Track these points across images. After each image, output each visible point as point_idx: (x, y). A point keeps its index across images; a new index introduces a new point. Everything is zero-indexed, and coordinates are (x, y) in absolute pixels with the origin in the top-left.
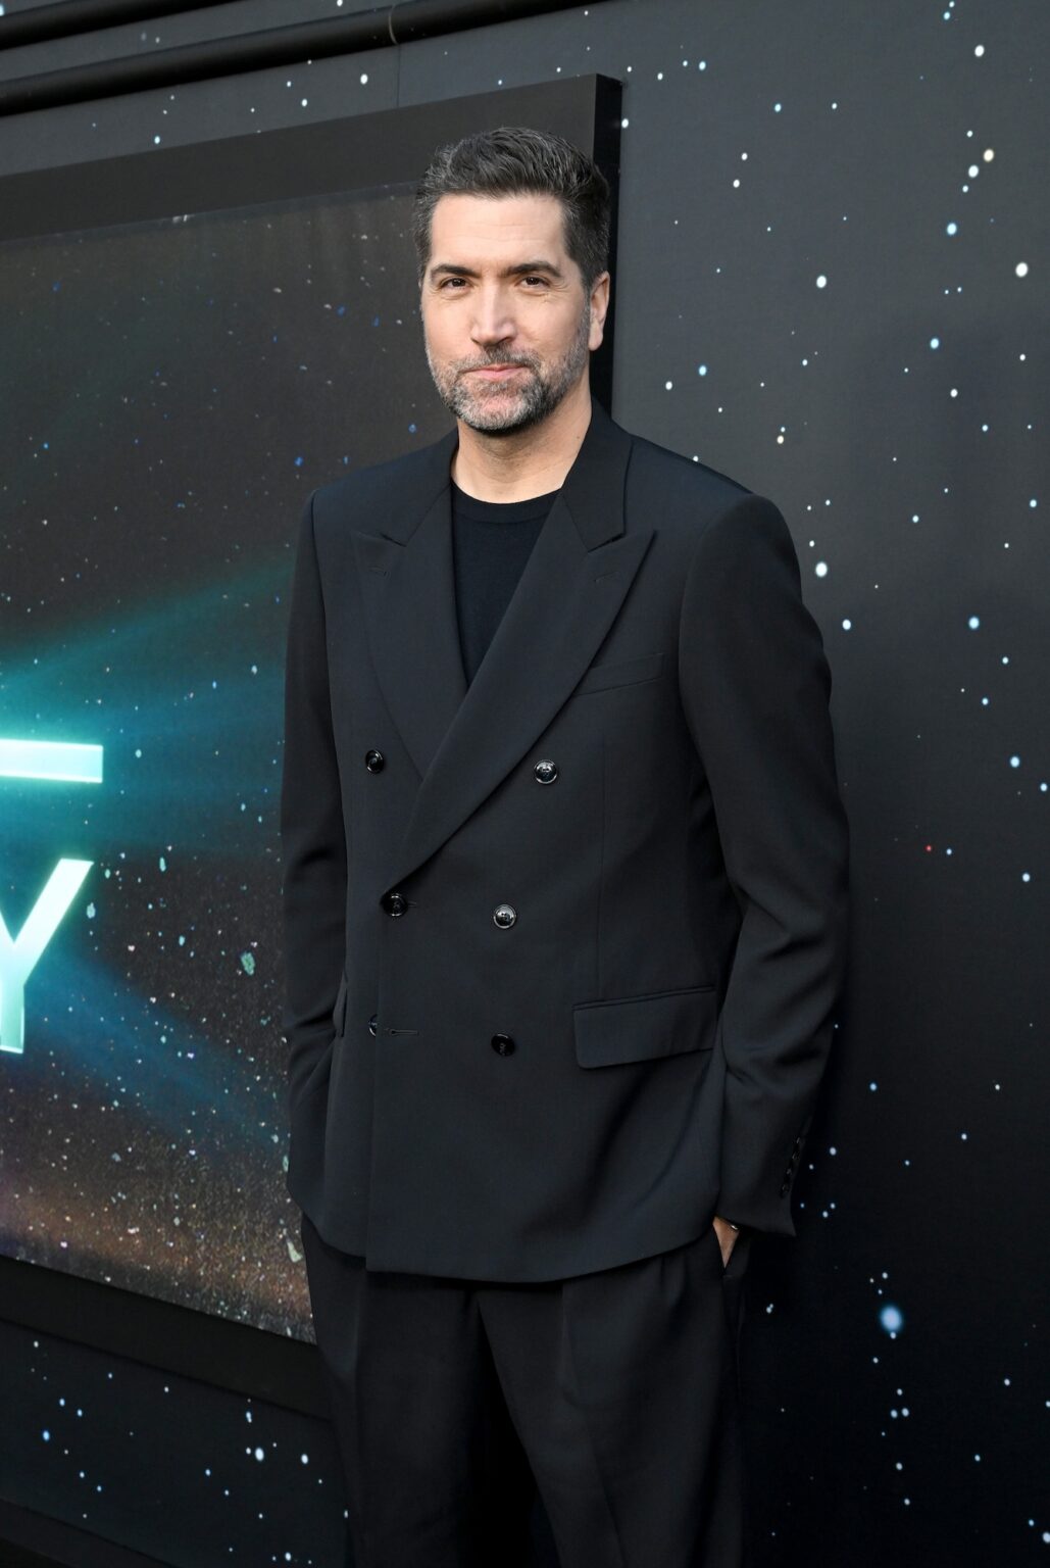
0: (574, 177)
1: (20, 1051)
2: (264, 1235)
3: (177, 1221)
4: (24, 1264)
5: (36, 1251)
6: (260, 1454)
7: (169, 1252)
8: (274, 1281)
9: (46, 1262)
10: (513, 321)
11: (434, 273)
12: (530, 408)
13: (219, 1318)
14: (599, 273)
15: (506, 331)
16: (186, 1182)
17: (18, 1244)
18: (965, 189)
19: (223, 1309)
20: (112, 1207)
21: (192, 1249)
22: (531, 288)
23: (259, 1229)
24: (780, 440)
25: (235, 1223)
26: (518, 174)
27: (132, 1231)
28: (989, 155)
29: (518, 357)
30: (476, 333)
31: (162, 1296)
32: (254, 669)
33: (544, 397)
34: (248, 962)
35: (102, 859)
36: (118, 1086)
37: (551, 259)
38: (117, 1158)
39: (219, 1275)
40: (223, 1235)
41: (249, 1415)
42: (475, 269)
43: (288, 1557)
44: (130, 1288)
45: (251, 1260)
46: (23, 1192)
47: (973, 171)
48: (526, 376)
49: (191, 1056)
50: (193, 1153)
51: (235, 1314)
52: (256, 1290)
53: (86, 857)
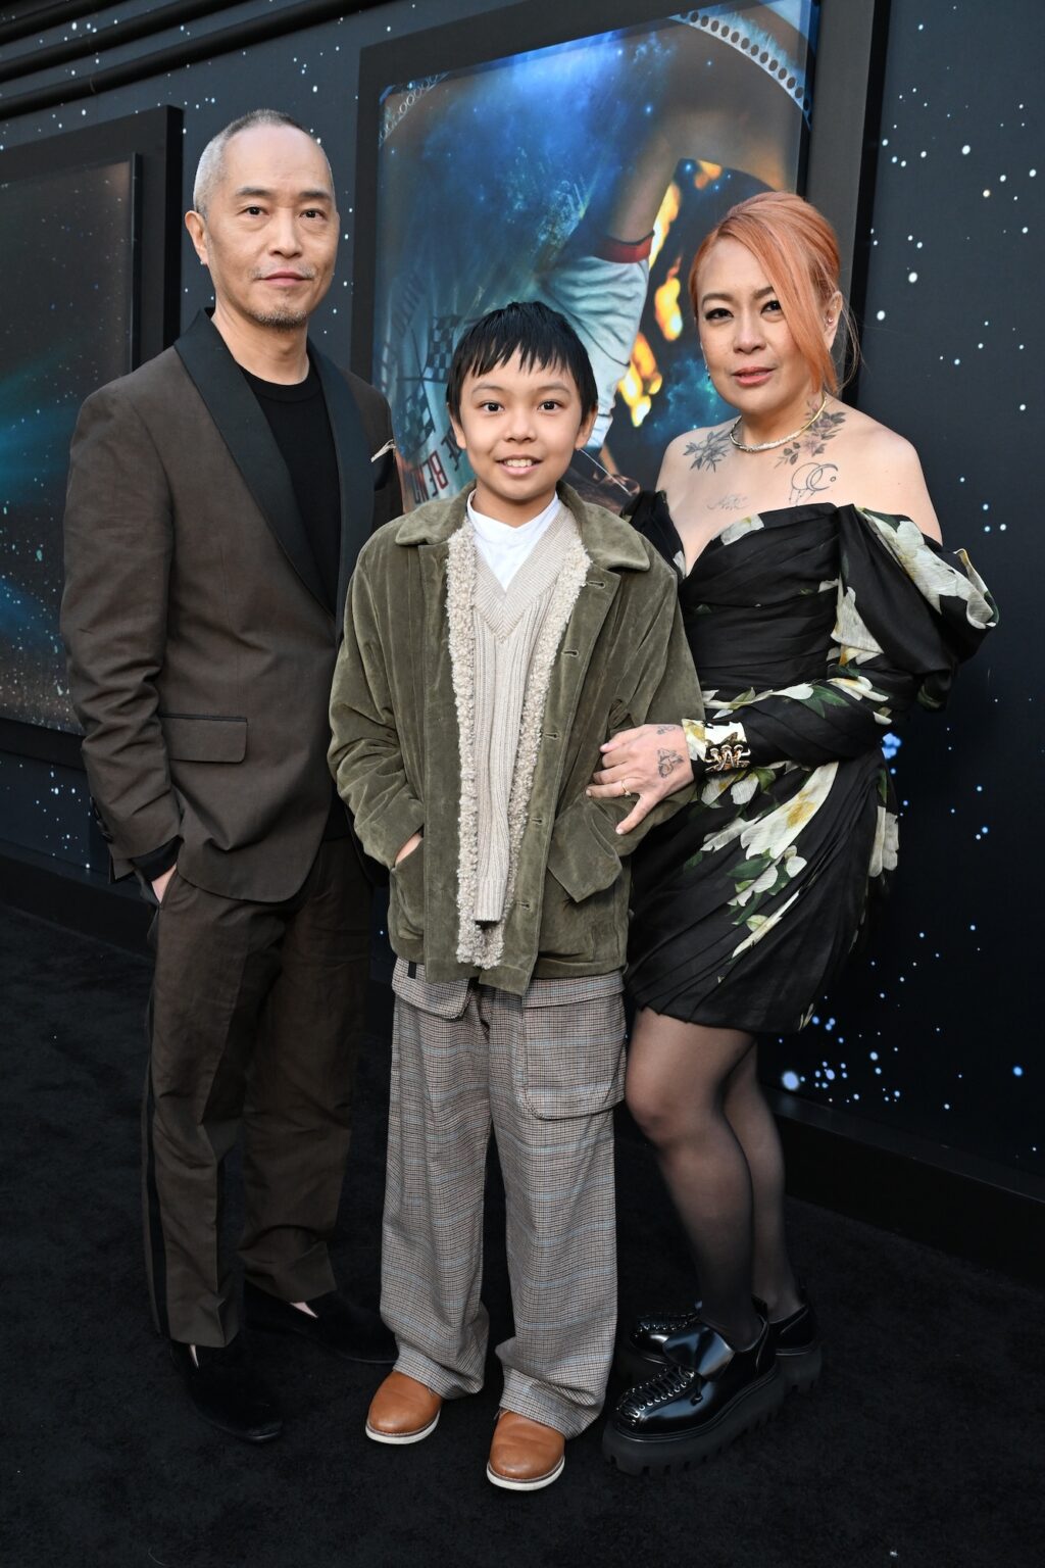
6: (57, 791)
13: (32, 725)
21: (22, 692)
32: (38, 411)
34: (39, 555)
41: (52, 774)
43: (68, 837)
45: (44, 696)
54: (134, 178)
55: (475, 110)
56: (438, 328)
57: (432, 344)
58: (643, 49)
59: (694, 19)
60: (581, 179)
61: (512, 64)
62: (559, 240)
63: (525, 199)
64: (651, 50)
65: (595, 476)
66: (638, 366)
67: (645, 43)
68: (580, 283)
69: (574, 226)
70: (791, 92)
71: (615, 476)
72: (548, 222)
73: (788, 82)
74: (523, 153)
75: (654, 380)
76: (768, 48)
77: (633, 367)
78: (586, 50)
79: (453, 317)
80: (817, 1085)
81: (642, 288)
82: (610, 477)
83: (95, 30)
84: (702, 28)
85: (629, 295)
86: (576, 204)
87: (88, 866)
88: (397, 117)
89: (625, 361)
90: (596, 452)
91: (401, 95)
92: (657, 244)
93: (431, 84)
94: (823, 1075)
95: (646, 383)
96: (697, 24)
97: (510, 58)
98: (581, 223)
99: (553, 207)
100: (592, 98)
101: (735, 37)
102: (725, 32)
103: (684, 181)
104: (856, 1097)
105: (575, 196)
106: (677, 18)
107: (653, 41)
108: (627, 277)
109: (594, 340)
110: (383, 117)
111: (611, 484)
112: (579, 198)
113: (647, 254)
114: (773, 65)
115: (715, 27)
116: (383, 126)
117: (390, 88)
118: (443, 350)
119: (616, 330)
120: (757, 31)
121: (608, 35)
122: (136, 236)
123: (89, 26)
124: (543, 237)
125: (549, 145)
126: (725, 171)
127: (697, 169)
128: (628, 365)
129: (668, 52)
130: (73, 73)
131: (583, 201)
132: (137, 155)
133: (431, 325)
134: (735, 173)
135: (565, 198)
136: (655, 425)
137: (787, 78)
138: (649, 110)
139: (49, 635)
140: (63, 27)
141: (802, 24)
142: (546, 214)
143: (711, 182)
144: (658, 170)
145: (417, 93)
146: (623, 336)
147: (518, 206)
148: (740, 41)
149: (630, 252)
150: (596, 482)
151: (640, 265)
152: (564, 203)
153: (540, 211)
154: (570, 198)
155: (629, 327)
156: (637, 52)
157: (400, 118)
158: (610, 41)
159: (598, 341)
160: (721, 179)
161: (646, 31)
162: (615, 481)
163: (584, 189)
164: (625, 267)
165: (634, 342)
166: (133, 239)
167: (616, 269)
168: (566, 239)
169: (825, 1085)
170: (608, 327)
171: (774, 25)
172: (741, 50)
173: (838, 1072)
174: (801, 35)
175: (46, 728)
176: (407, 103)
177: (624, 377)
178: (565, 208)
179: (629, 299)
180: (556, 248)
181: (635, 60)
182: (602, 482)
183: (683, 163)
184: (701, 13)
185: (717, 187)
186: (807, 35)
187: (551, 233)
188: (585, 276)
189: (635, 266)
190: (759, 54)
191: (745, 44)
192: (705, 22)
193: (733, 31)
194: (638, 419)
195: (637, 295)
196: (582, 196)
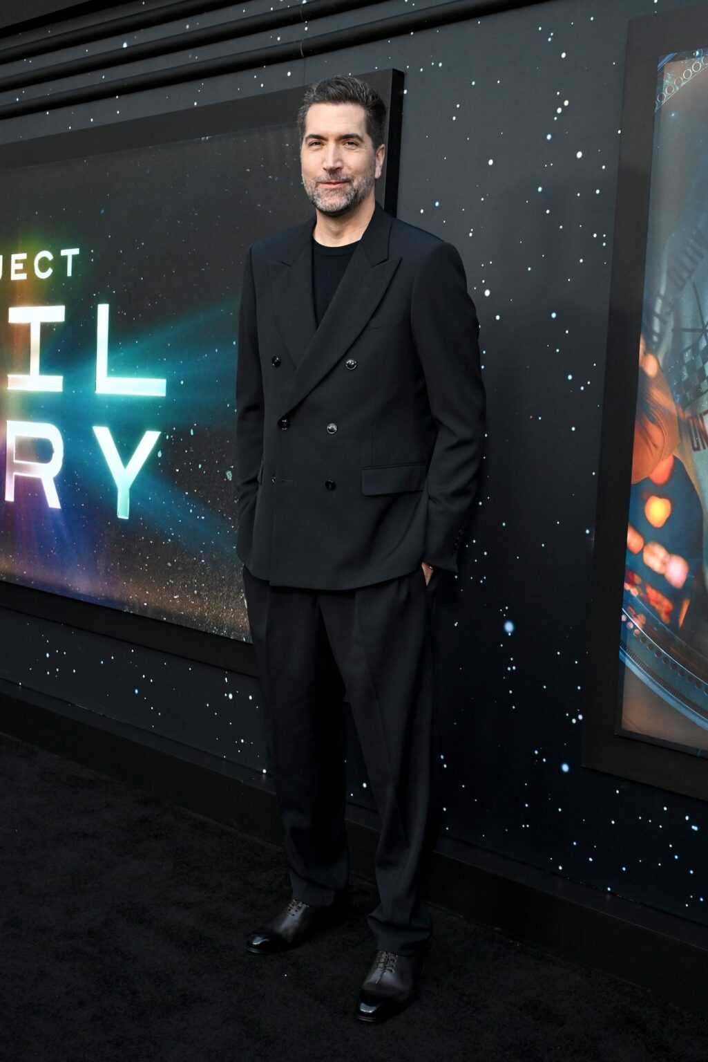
0: (370, 98)
1: (127, 518)
2: (234, 597)
3: (196, 592)
4: (128, 613)
5: (133, 608)
7: (193, 607)
8: (238, 617)
9: (137, 612)
10: (341, 161)
11: (307, 138)
12: (349, 202)
14: (380, 144)
15: (339, 164)
16: (200, 575)
17: (125, 605)
18: (556, 118)
19: (215, 631)
20: (167, 586)
22: (350, 146)
23: (232, 594)
24: (471, 235)
25: (221, 592)
26: (346, 94)
27: (176, 597)
28: (566, 103)
29: (344, 178)
30: (325, 165)
31: (189, 626)
33: (356, 196)
35: (165, 430)
36: (171, 532)
37: (359, 133)
38: (169, 564)
39: (214, 615)
40: (216, 597)
42: (325, 136)
44: (175, 623)
46: (128, 581)
47: (559, 110)
48: (348, 188)
49: (203, 518)
50: (203, 561)
51: (220, 632)
52: (230, 622)
53: (157, 429)
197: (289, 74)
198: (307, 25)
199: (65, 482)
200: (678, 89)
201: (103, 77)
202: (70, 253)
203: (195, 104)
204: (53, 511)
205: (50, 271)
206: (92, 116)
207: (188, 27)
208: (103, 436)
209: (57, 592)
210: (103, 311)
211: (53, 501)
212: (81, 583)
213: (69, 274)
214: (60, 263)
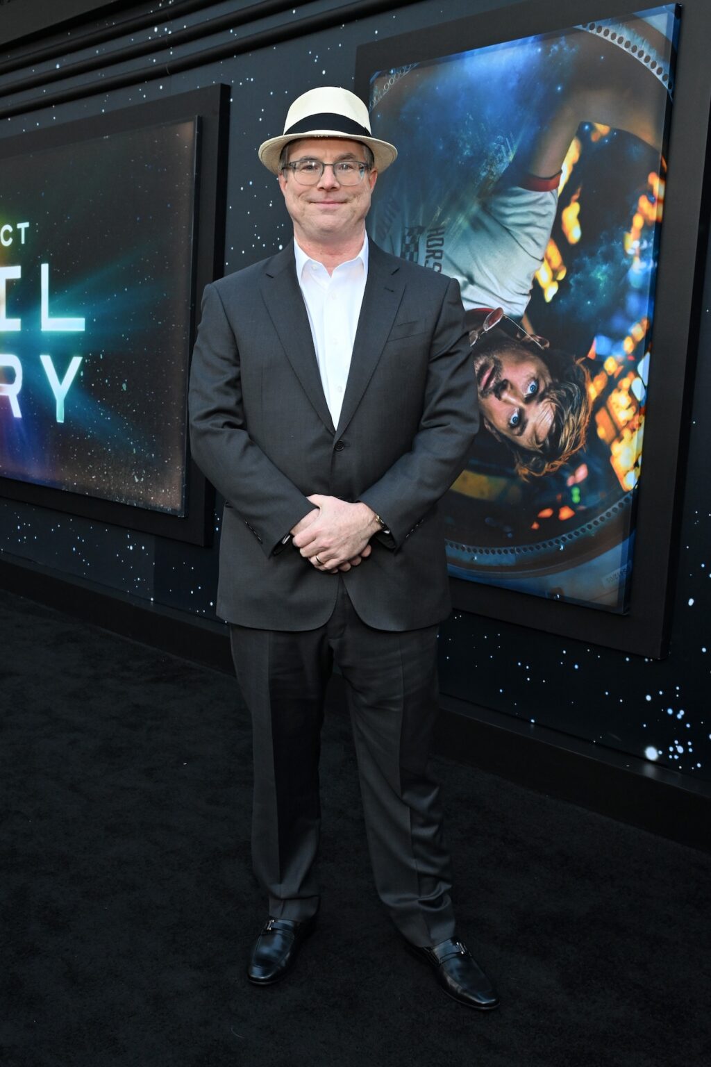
1: (62, 422)
2: (128, 474)
3: (105, 473)
4: (64, 491)
5: (68, 487)
7: (104, 483)
8: (131, 489)
9: (70, 490)
13: (116, 502)
16: (108, 460)
17: (63, 485)
19: (118, 500)
20: (88, 470)
21: (110, 480)
24: (271, 205)
25: (121, 471)
27: (93, 477)
31: (102, 497)
32: (127, 289)
34: (124, 386)
35: (85, 356)
36: (90, 430)
38: (89, 454)
39: (117, 489)
40: (118, 476)
41: (128, 536)
43: (139, 579)
44: (93, 496)
46: (64, 468)
49: (109, 419)
50: (110, 450)
51: (122, 501)
52: (126, 493)
53: (81, 356)
54: (196, 132)
55: (437, 88)
56: (409, 234)
57: (404, 246)
58: (556, 48)
59: (592, 28)
60: (511, 135)
61: (463, 57)
62: (495, 176)
63: (472, 148)
64: (561, 48)
65: (518, 336)
66: (549, 261)
67: (557, 43)
68: (509, 205)
69: (506, 167)
70: (660, 77)
71: (532, 336)
72: (487, 165)
73: (658, 71)
74: (470, 117)
75: (560, 271)
76: (644, 48)
77: (546, 262)
78: (515, 48)
79: (419, 227)
80: (671, 757)
81: (553, 209)
82: (528, 336)
83: (170, 33)
84: (597, 34)
85: (544, 213)
86: (507, 152)
87: (152, 599)
88: (382, 93)
89: (540, 258)
90: (519, 319)
91: (386, 78)
92: (564, 179)
93: (406, 71)
94: (675, 750)
95: (555, 272)
96: (594, 32)
97: (463, 53)
98: (511, 164)
99: (491, 154)
100: (519, 81)
101: (621, 40)
102: (613, 36)
103: (583, 137)
104: (699, 765)
105: (506, 147)
106: (580, 27)
107: (563, 42)
108: (542, 201)
109: (519, 244)
110: (372, 92)
111: (529, 341)
112: (509, 147)
113: (557, 185)
114: (647, 59)
115: (606, 33)
116: (373, 98)
117: (377, 73)
118: (412, 250)
119: (534, 236)
120: (636, 36)
121: (531, 39)
122: (197, 172)
123: (166, 29)
124: (484, 174)
125: (488, 111)
126: (612, 130)
127: (592, 128)
128: (542, 260)
129: (574, 50)
130: (154, 61)
131: (512, 151)
132: (199, 117)
133: (403, 233)
134: (619, 131)
135: (500, 148)
136: (561, 301)
137: (657, 68)
138: (559, 89)
139: (130, 441)
140: (148, 30)
141: (667, 33)
142: (486, 158)
143: (603, 137)
144: (565, 129)
145: (397, 77)
146: (539, 241)
147: (466, 153)
148: (624, 42)
149: (546, 184)
150: (518, 339)
151: (552, 193)
152: (499, 151)
153: (481, 156)
154: (503, 147)
155: (543, 235)
156: (551, 50)
157: (384, 94)
158: (533, 42)
159: (522, 245)
160: (610, 136)
161: (558, 36)
162: (532, 339)
163: (513, 142)
164: (541, 194)
165: (547, 245)
166: (195, 174)
167: (535, 195)
168: (500, 175)
169: (676, 757)
170: (528, 235)
171: (648, 33)
172: (625, 49)
173: (686, 747)
174: (667, 39)
175: (126, 505)
176: (389, 83)
177: (539, 269)
178: (499, 155)
179: (544, 216)
180: (493, 181)
181: (550, 55)
182: (523, 339)
183: (583, 124)
184: (597, 24)
185: (607, 141)
186: (671, 39)
187: (490, 171)
188: (512, 200)
189: (548, 193)
190: (637, 52)
191: (627, 45)
192: (599, 30)
193: (619, 36)
194: (549, 297)
195: (550, 213)
196: (512, 146)
197: (161, 87)
198: (171, 50)
199: (24, 397)
200: (381, 97)
201: (45, 92)
202: (23, 226)
203: (103, 111)
204: (17, 419)
205: (11, 240)
206: (36, 122)
207: (97, 52)
208: (47, 361)
209: (21, 479)
210: (45, 268)
211: (17, 413)
212: (36, 472)
213: (23, 242)
214: (17, 233)
